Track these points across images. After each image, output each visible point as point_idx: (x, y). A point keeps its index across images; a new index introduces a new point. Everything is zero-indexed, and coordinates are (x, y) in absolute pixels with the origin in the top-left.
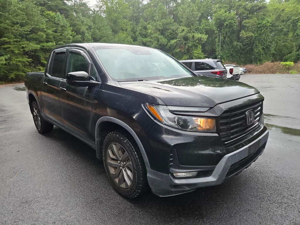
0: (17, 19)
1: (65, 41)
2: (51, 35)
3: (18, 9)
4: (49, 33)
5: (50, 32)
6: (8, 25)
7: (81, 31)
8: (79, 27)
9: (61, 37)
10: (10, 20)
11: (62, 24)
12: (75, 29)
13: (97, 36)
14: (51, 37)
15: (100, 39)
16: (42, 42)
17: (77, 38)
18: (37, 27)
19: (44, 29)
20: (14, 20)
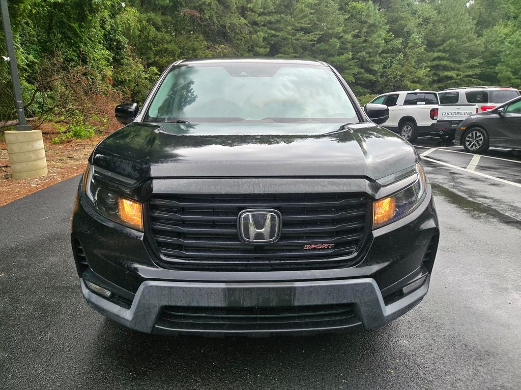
0: (302, 23)
1: (371, 50)
2: (349, 42)
3: (306, 6)
4: (346, 39)
5: (349, 37)
6: (289, 34)
7: (405, 30)
8: (403, 22)
9: (364, 45)
10: (293, 25)
11: (371, 22)
12: (396, 26)
13: (437, 38)
14: (349, 46)
15: (442, 43)
16: (333, 56)
17: (394, 44)
18: (330, 31)
19: (339, 33)
20: (297, 25)
